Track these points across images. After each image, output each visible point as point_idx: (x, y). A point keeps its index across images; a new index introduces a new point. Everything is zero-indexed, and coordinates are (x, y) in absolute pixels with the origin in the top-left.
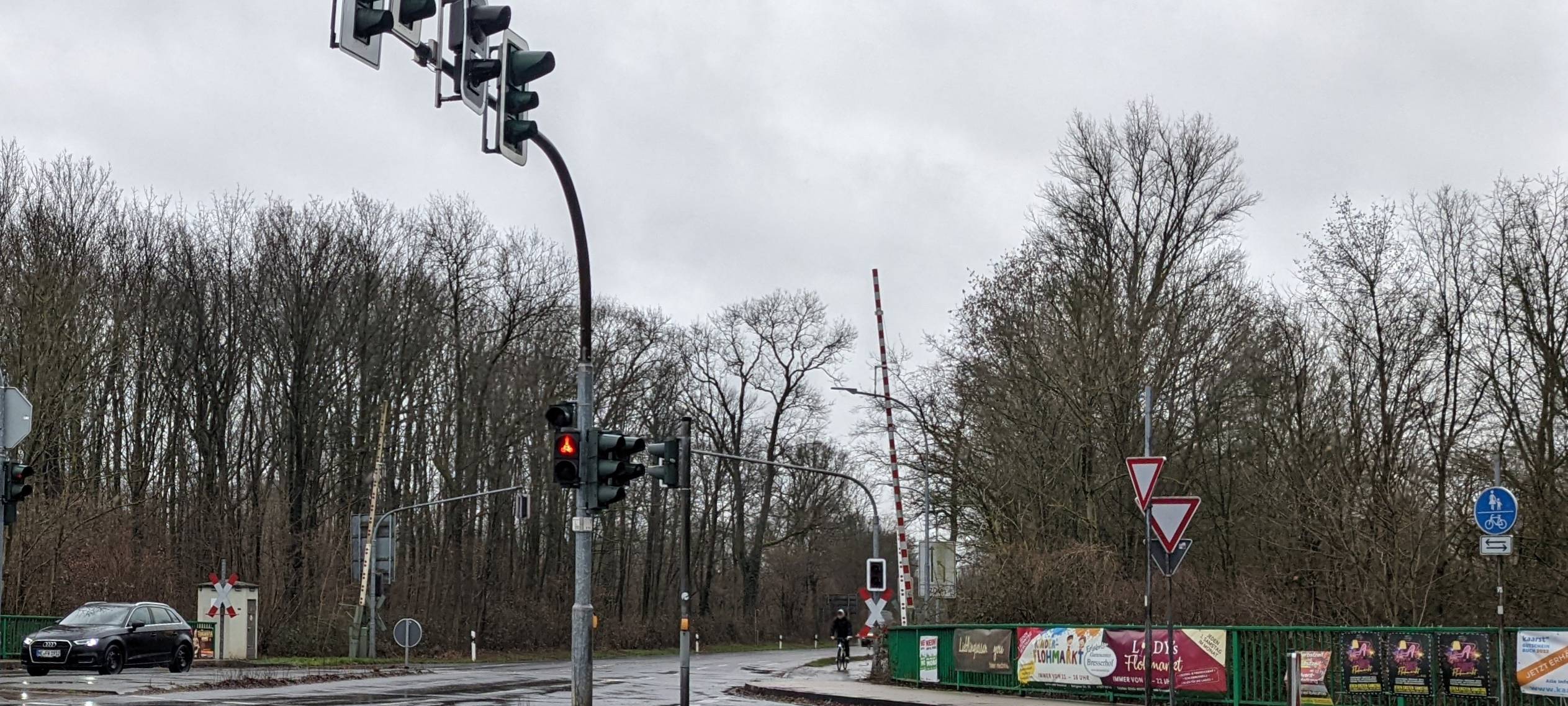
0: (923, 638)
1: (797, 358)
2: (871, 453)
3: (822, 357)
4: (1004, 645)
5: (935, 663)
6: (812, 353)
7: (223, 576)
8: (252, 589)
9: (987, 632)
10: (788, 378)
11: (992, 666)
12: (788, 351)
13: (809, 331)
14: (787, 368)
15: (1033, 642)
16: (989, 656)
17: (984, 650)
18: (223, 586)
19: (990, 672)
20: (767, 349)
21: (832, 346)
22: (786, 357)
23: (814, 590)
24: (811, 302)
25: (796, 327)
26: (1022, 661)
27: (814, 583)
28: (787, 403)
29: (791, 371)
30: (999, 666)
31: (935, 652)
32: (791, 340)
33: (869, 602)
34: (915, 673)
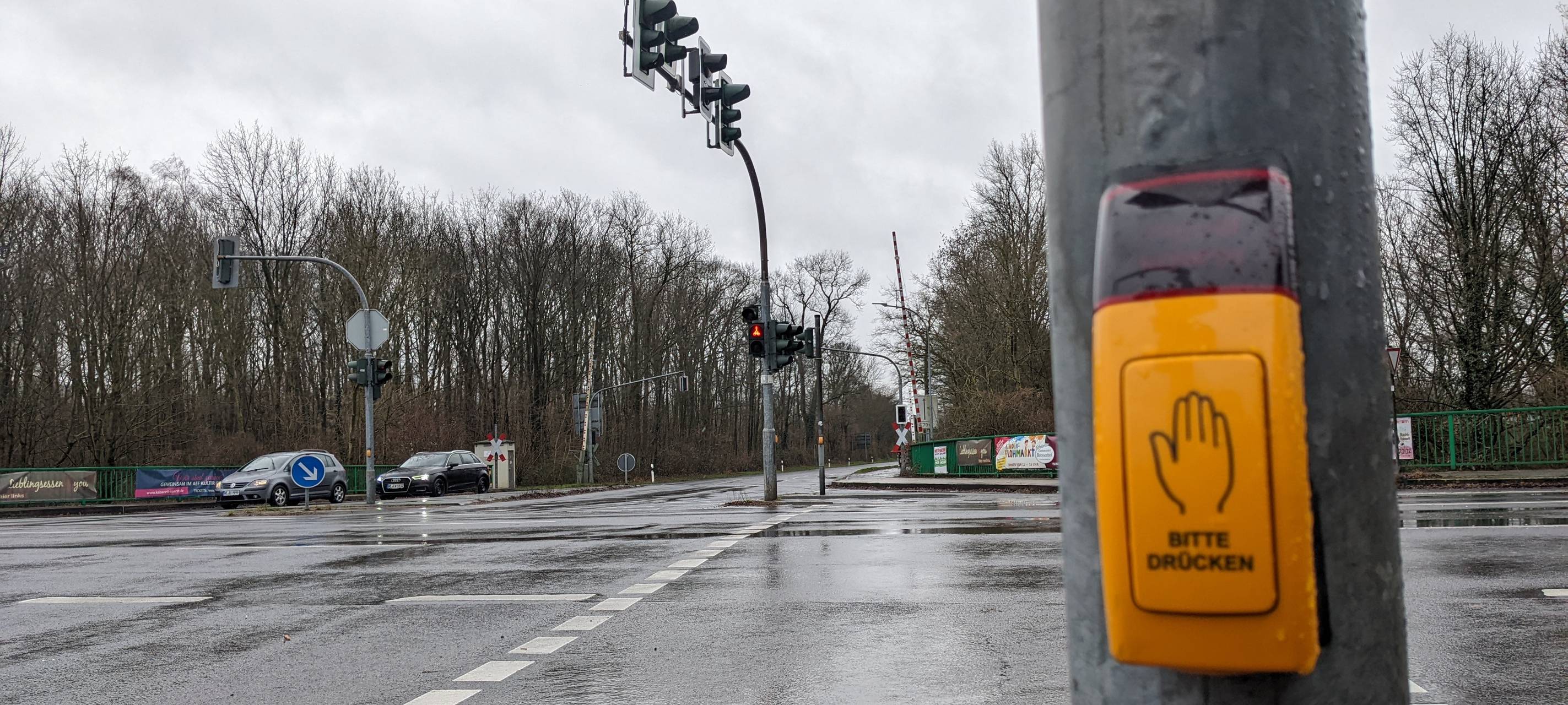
0: (936, 448)
1: (835, 292)
2: (884, 345)
3: (849, 291)
4: (987, 449)
5: (945, 462)
6: (843, 289)
7: (496, 436)
8: (510, 443)
9: (976, 442)
10: (830, 305)
11: (980, 461)
12: (829, 287)
13: (842, 275)
14: (829, 298)
15: (1005, 445)
16: (978, 456)
17: (975, 452)
18: (496, 441)
19: (979, 465)
20: (818, 286)
21: (856, 285)
22: (828, 292)
23: (846, 432)
24: (844, 258)
25: (834, 273)
26: (998, 457)
27: (846, 427)
28: (829, 319)
29: (831, 299)
30: (985, 461)
31: (945, 455)
32: (831, 280)
33: (898, 431)
34: (933, 470)
